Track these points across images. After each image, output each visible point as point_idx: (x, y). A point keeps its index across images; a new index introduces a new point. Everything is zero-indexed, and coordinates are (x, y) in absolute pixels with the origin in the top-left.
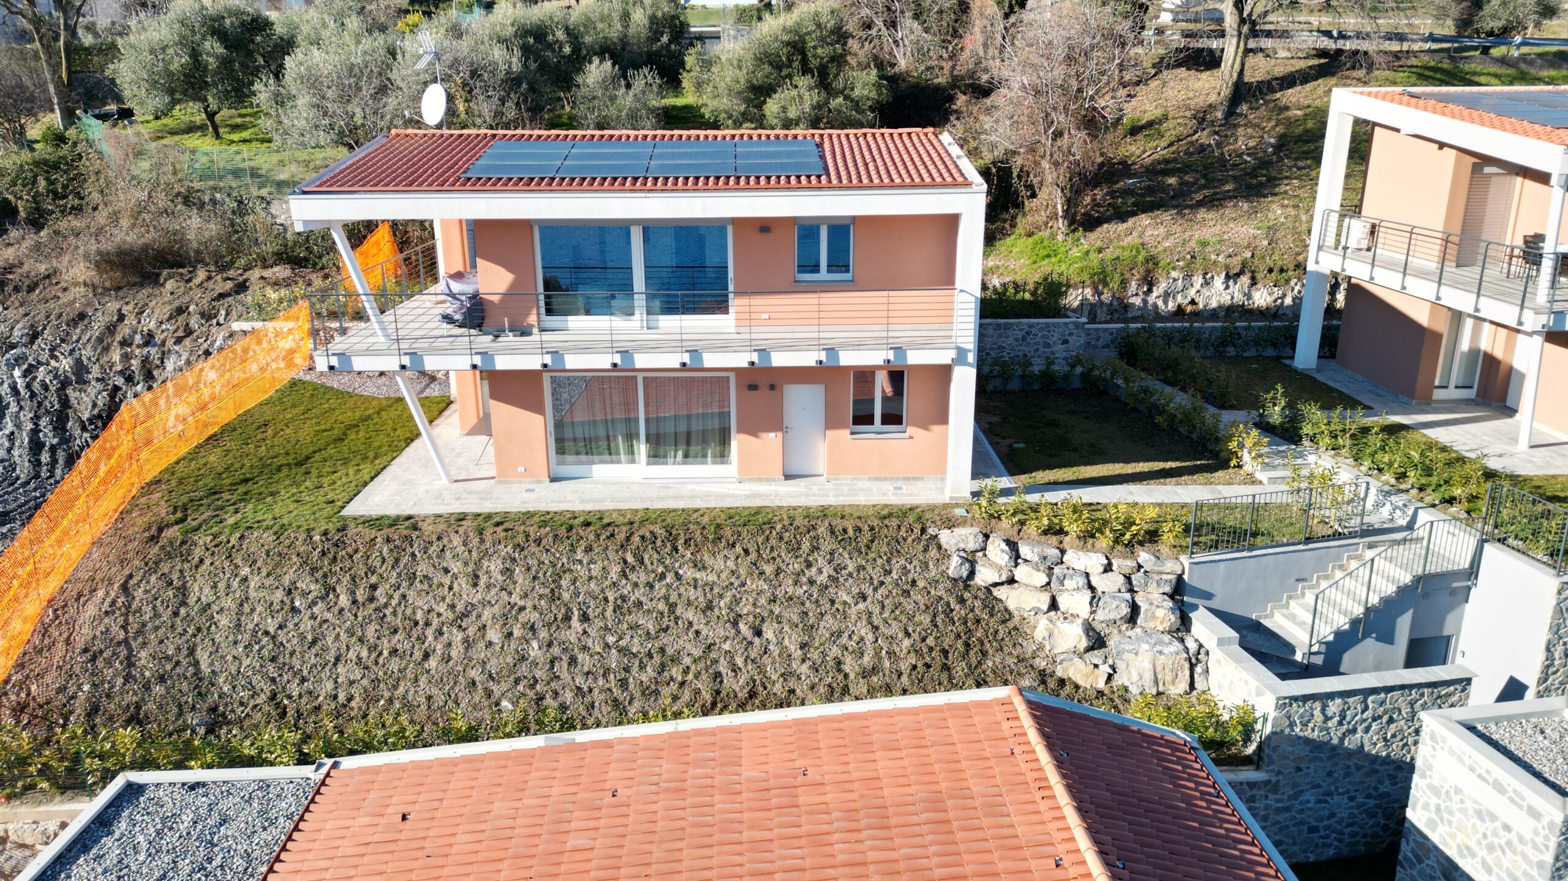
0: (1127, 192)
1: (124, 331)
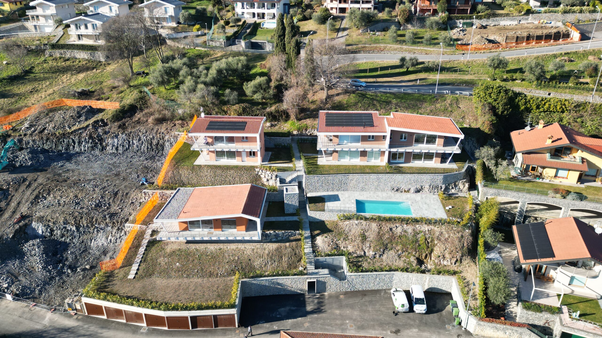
0: (307, 115)
1: (159, 132)
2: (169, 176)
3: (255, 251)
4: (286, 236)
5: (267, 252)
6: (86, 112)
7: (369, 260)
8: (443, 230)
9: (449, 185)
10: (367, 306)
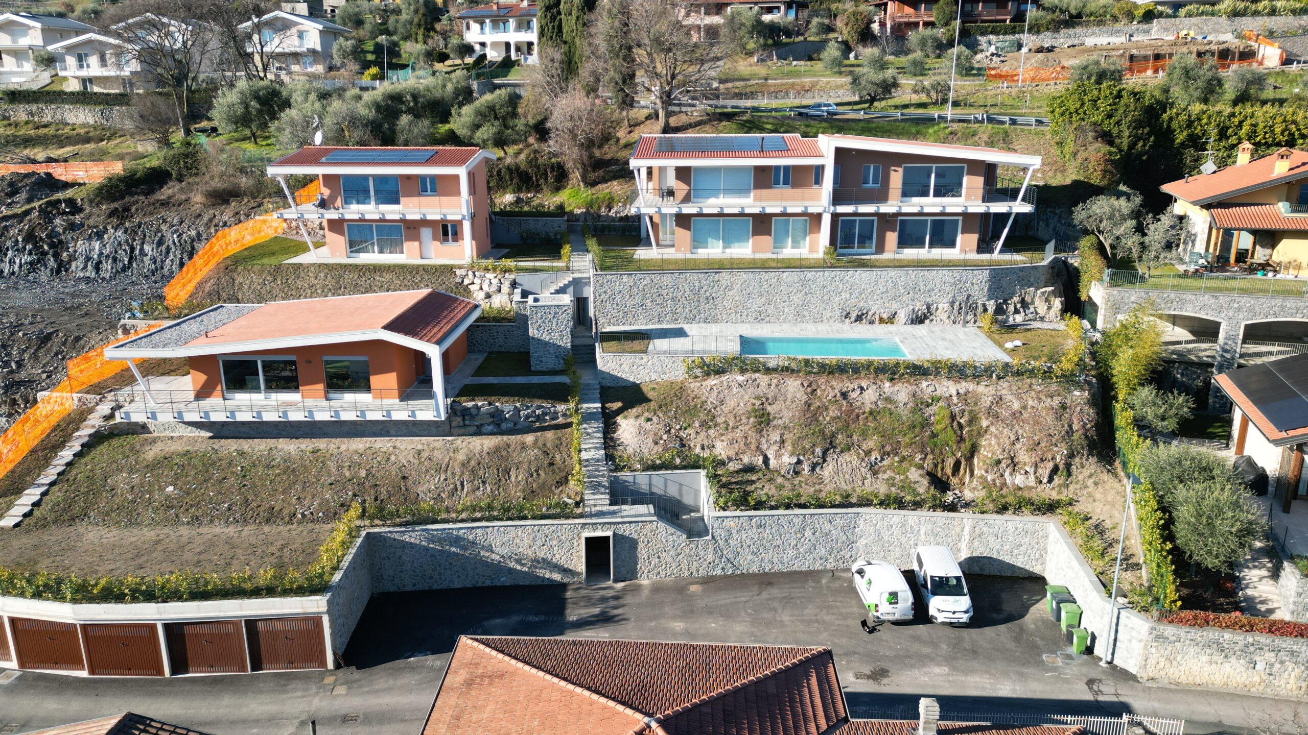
0: (610, 171)
2: (207, 289)
3: (425, 455)
4: (527, 417)
5: (461, 457)
6: (34, 183)
7: (780, 480)
8: (1004, 392)
9: (1005, 301)
10: (775, 610)
